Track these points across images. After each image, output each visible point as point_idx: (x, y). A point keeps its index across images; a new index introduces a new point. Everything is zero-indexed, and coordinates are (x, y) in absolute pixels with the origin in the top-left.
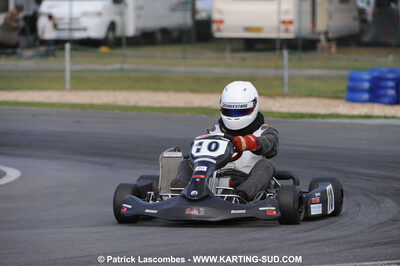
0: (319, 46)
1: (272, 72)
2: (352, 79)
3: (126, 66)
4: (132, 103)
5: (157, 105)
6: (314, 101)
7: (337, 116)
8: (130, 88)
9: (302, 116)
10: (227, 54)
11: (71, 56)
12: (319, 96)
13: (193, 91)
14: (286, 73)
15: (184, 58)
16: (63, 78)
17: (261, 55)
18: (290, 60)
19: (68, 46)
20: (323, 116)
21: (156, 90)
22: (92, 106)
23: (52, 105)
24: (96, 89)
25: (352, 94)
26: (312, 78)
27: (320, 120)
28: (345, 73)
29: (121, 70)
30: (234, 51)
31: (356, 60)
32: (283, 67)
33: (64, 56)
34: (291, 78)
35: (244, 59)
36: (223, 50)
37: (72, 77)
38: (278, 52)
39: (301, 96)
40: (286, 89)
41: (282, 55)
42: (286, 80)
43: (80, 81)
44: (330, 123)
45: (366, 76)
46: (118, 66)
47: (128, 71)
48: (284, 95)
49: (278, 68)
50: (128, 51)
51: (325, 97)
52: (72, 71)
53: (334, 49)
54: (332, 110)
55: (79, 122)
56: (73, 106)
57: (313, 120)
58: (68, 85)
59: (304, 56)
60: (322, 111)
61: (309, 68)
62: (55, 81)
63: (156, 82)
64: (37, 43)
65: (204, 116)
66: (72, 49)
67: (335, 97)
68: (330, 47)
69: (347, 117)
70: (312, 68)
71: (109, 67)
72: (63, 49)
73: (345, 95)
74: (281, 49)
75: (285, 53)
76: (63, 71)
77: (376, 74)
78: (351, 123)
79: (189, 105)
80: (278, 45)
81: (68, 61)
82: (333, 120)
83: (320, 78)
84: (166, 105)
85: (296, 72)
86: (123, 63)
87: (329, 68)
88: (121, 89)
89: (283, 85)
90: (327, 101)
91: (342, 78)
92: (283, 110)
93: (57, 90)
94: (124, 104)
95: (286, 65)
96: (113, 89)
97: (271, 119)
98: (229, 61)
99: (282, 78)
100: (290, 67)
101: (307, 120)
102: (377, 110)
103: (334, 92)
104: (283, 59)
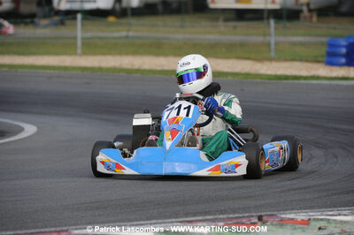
0: (302, 15)
1: (260, 39)
2: (331, 45)
3: (131, 34)
4: (136, 67)
5: (159, 68)
6: (297, 64)
7: (318, 78)
8: (135, 53)
9: (286, 78)
10: (221, 23)
11: (82, 25)
12: (301, 60)
14: (273, 40)
15: (182, 27)
16: (75, 44)
17: (250, 24)
18: (276, 29)
19: (79, 16)
20: (305, 78)
21: (158, 55)
22: (100, 69)
23: (66, 68)
24: (104, 54)
25: (331, 58)
26: (295, 44)
27: (302, 81)
28: (325, 40)
29: (127, 37)
30: (227, 20)
31: (335, 28)
32: (270, 35)
33: (76, 25)
34: (277, 44)
35: (235, 27)
36: (217, 20)
37: (83, 44)
38: (265, 22)
39: (286, 60)
40: (273, 54)
41: (269, 24)
42: (273, 46)
43: (91, 47)
45: (344, 44)
46: (124, 34)
47: (133, 38)
48: (270, 59)
49: (265, 35)
50: (132, 21)
51: (307, 61)
52: (83, 39)
53: (315, 18)
54: (313, 73)
55: (89, 83)
56: (84, 69)
57: (296, 81)
58: (79, 51)
59: (288, 24)
60: (304, 73)
61: (293, 35)
62: (67, 47)
63: (157, 48)
64: (53, 13)
66: (83, 19)
67: (316, 61)
68: (311, 17)
69: (326, 78)
70: (296, 35)
71: (116, 35)
72: (75, 18)
73: (324, 59)
74: (268, 18)
75: (272, 22)
76: (75, 38)
77: (352, 40)
78: (330, 84)
80: (265, 15)
81: (79, 29)
82: (314, 82)
83: (302, 44)
84: (166, 68)
85: (281, 39)
86: (128, 31)
87: (310, 35)
88: (127, 54)
89: (270, 50)
90: (309, 65)
91: (322, 44)
92: (269, 72)
93: (70, 54)
94: (129, 67)
95: (273, 33)
96: (120, 54)
97: (259, 80)
98: (222, 29)
99: (269, 45)
100: (276, 35)
101: (291, 81)
102: (353, 72)
103: (315, 57)
104: (270, 28)
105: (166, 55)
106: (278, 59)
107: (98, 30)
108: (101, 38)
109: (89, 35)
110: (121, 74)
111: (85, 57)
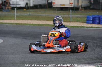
0: (79, 9)
1: (67, 16)
2: (88, 18)
3: (30, 14)
4: (32, 23)
5: (38, 24)
6: (78, 23)
7: (84, 27)
8: (31, 19)
9: (75, 27)
10: (56, 11)
11: (16, 11)
13: (47, 20)
14: (71, 16)
15: (45, 12)
16: (14, 17)
17: (65, 11)
18: (72, 13)
19: (15, 9)
21: (38, 20)
22: (21, 24)
23: (11, 24)
24: (22, 20)
25: (88, 21)
26: (77, 17)
27: (79, 28)
28: (86, 16)
29: (29, 15)
30: (58, 10)
31: (89, 13)
32: (70, 15)
33: (15, 11)
35: (60, 12)
36: (55, 10)
37: (16, 17)
38: (69, 11)
39: (75, 22)
40: (71, 20)
42: (71, 18)
43: (19, 18)
44: (82, 29)
45: (91, 17)
46: (28, 14)
47: (31, 15)
48: (70, 22)
49: (69, 15)
50: (31, 10)
51: (81, 22)
52: (16, 15)
53: (83, 10)
54: (82, 26)
55: (18, 28)
56: (17, 24)
57: (78, 28)
58: (15, 19)
59: (75, 12)
60: (80, 26)
61: (77, 15)
62: (12, 17)
63: (38, 18)
65: (50, 27)
66: (17, 10)
67: (83, 22)
68: (82, 10)
69: (86, 27)
71: (26, 14)
72: (14, 9)
73: (86, 22)
74: (70, 10)
75: (71, 11)
76: (14, 15)
77: (94, 16)
78: (88, 29)
79: (46, 24)
80: (69, 9)
81: (15, 12)
82: (83, 28)
83: (79, 17)
84: (40, 24)
86: (29, 13)
87: (82, 15)
88: (29, 20)
89: (70, 19)
90: (81, 23)
92: (70, 25)
93: (13, 20)
94: (30, 23)
96: (27, 20)
98: (56, 13)
100: (72, 15)
102: (94, 25)
103: (83, 21)
104: (70, 12)
105: (40, 20)
106: (73, 22)
107: (21, 13)
109: (18, 14)
111: (17, 20)
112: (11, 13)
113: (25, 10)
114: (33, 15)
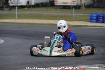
1: (70, 14)
2: (91, 16)
3: (32, 13)
4: (34, 23)
5: (40, 23)
7: (87, 26)
8: (33, 19)
9: (78, 26)
10: (58, 10)
11: (17, 10)
12: (82, 21)
13: (49, 19)
14: (74, 15)
15: (47, 11)
16: (15, 16)
17: (67, 10)
18: (75, 11)
19: (17, 7)
21: (40, 19)
22: (23, 23)
23: (13, 23)
24: (24, 19)
25: (91, 20)
26: (80, 16)
27: (83, 27)
28: (89, 15)
29: (31, 14)
30: (60, 9)
31: (92, 11)
32: (73, 13)
33: (15, 10)
34: (75, 16)
35: (63, 11)
36: (57, 9)
37: (18, 16)
38: (72, 9)
39: (78, 21)
40: (74, 19)
41: (73, 10)
42: (74, 17)
43: (20, 17)
44: (86, 28)
45: (95, 16)
46: (30, 13)
48: (73, 20)
49: (71, 13)
50: (32, 9)
51: (84, 21)
52: (18, 14)
55: (19, 27)
56: (18, 23)
57: (81, 27)
58: (17, 18)
59: (78, 10)
60: (83, 25)
61: (80, 13)
62: (13, 17)
63: (40, 17)
64: (9, 7)
65: (52, 26)
66: (18, 8)
69: (90, 26)
71: (27, 13)
72: (15, 8)
73: (89, 20)
74: (72, 8)
75: (74, 9)
76: (15, 14)
77: (97, 15)
78: (91, 28)
79: (48, 23)
80: (72, 7)
82: (86, 27)
83: (82, 16)
84: (42, 23)
85: (76, 14)
86: (31, 12)
87: (85, 13)
88: (31, 19)
89: (73, 18)
91: (88, 16)
92: (73, 24)
93: (14, 19)
94: (31, 23)
95: (74, 13)
96: (29, 19)
97: (70, 27)
98: (59, 11)
99: (73, 16)
100: (75, 13)
101: (79, 27)
102: (98, 24)
103: (86, 20)
104: (73, 11)
105: (42, 19)
106: (75, 21)
107: (22, 12)
108: (23, 14)
109: (19, 13)
110: (29, 25)
111: (18, 20)
112: (12, 12)
113: (26, 8)
114: (34, 14)
